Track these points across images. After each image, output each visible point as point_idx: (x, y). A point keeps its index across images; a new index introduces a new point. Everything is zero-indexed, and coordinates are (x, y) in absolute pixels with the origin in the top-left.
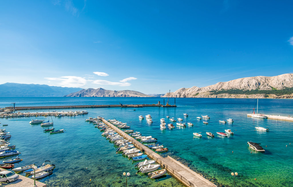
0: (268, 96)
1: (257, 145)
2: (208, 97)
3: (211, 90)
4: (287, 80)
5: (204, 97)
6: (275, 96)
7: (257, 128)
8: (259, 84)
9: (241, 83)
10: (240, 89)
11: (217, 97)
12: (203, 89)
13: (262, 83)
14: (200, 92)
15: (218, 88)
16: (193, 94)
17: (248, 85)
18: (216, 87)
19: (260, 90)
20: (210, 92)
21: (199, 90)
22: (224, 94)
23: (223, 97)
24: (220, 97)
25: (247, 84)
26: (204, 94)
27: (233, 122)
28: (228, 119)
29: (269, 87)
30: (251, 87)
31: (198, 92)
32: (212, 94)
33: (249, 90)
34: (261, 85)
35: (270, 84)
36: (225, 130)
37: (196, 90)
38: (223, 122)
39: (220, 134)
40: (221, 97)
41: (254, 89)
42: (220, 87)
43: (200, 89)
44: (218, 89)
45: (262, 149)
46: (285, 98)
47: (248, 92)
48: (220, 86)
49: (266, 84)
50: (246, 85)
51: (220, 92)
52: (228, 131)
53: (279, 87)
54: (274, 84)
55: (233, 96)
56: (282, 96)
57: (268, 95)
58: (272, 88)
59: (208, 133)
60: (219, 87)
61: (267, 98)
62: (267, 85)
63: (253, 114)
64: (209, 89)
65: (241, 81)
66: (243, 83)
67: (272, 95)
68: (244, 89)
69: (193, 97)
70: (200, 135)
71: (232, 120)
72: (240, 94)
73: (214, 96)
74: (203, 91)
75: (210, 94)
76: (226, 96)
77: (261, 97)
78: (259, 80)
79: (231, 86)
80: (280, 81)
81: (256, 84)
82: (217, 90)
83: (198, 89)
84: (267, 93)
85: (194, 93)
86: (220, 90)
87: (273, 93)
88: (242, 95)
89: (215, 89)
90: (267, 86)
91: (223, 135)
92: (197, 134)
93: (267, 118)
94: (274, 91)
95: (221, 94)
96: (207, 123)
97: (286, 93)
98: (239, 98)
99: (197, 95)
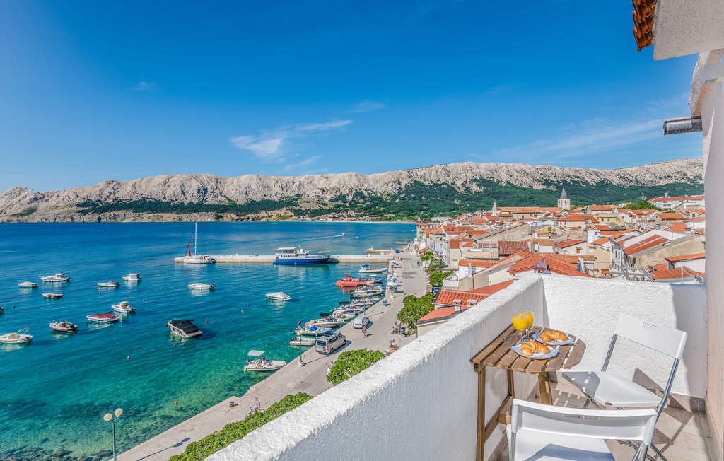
0: (222, 217)
1: (187, 325)
2: (70, 220)
3: (78, 201)
4: (254, 187)
5: (58, 220)
6: (234, 216)
7: (191, 286)
8: (205, 191)
9: (166, 187)
10: (165, 201)
11: (102, 221)
12: (54, 198)
13: (210, 190)
14: (41, 205)
15: (104, 196)
16: (13, 211)
17: (183, 192)
18: (98, 193)
19: (206, 203)
20: (78, 206)
21: (36, 199)
22: (121, 213)
23: (119, 220)
24: (109, 221)
25: (180, 189)
26: (56, 211)
27: (140, 281)
28: (127, 275)
29: (223, 199)
30: (188, 196)
31: (32, 205)
32: (84, 213)
33: (183, 204)
34: (209, 193)
35: (225, 192)
36: (114, 307)
37: (28, 199)
38: (111, 285)
39: (98, 319)
40: (113, 221)
41: (195, 201)
42: (110, 193)
43: (39, 196)
44: (103, 199)
45: (198, 330)
46: (250, 220)
47: (181, 208)
48: (110, 190)
49: (218, 192)
50: (178, 192)
51: (108, 208)
52: (120, 308)
53: (241, 200)
54: (233, 193)
55: (146, 217)
56: (246, 217)
57: (222, 214)
58: (229, 200)
59: (56, 326)
60: (106, 192)
61: (221, 220)
62: (221, 193)
63: (188, 257)
64: (73, 197)
65: (166, 183)
66: (172, 187)
67: (229, 214)
68: (172, 201)
69: (15, 219)
70: (23, 337)
71: (138, 276)
72: (163, 212)
73: (90, 216)
74: (53, 203)
75: (79, 212)
76: (128, 217)
77: (209, 218)
78: (206, 183)
79: (140, 191)
80: (243, 187)
81: (199, 190)
82: (99, 201)
83: (32, 196)
84: (219, 210)
85: (18, 209)
86: (110, 200)
87: (231, 212)
88: (168, 215)
89: (93, 198)
90: (220, 197)
91: (105, 320)
92: (12, 337)
93: (214, 262)
94: (232, 207)
95: (112, 213)
96: (59, 297)
97: (252, 211)
98: (160, 221)
99: (31, 216)
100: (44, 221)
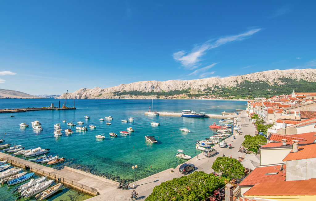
0: (159, 97)
1: (152, 138)
2: (111, 98)
3: (114, 91)
4: (171, 85)
5: (108, 98)
6: (164, 97)
7: (152, 123)
8: (154, 87)
9: (140, 86)
10: (140, 91)
11: (120, 98)
12: (106, 90)
13: (155, 87)
14: (103, 93)
15: (121, 90)
16: (95, 95)
17: (146, 88)
18: (119, 89)
19: (154, 92)
20: (113, 93)
21: (102, 91)
22: (126, 95)
23: (125, 98)
24: (122, 98)
25: (145, 87)
26: (107, 95)
27: (133, 120)
28: (130, 118)
29: (160, 90)
30: (147, 89)
31: (100, 93)
32: (115, 95)
33: (146, 92)
34: (155, 88)
35: (160, 88)
36: (127, 129)
37: (99, 91)
38: (125, 121)
39: (123, 133)
40: (123, 98)
41: (150, 91)
42: (123, 89)
44: (120, 91)
45: (156, 140)
46: (170, 99)
47: (145, 94)
48: (122, 87)
49: (158, 87)
50: (144, 88)
51: (122, 94)
52: (129, 129)
53: (167, 91)
54: (164, 88)
55: (134, 97)
56: (168, 97)
57: (160, 96)
58: (162, 90)
59: (111, 134)
60: (121, 88)
61: (159, 98)
62: (159, 88)
63: (149, 112)
64: (112, 90)
65: (140, 84)
66: (142, 86)
67: (162, 96)
68: (142, 91)
69: (96, 98)
70: (103, 137)
71: (133, 119)
72: (139, 95)
73: (117, 97)
74: (106, 92)
75: (113, 95)
76: (128, 97)
77: (154, 97)
78: (154, 84)
79: (132, 88)
80: (167, 85)
81: (151, 87)
82: (119, 91)
83: (100, 90)
84: (159, 94)
85: (97, 94)
86: (122, 91)
87: (163, 95)
88: (141, 96)
89: (118, 90)
90: (159, 89)
91: (125, 133)
92: (100, 136)
93: (159, 115)
94: (163, 93)
95: (123, 96)
96: (110, 124)
97: (171, 95)
98: (138, 99)
99: (100, 96)
100: (104, 98)
